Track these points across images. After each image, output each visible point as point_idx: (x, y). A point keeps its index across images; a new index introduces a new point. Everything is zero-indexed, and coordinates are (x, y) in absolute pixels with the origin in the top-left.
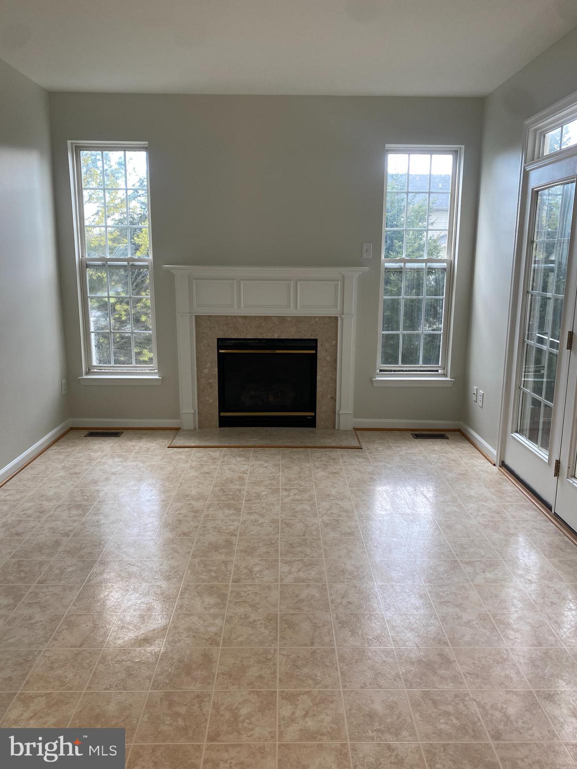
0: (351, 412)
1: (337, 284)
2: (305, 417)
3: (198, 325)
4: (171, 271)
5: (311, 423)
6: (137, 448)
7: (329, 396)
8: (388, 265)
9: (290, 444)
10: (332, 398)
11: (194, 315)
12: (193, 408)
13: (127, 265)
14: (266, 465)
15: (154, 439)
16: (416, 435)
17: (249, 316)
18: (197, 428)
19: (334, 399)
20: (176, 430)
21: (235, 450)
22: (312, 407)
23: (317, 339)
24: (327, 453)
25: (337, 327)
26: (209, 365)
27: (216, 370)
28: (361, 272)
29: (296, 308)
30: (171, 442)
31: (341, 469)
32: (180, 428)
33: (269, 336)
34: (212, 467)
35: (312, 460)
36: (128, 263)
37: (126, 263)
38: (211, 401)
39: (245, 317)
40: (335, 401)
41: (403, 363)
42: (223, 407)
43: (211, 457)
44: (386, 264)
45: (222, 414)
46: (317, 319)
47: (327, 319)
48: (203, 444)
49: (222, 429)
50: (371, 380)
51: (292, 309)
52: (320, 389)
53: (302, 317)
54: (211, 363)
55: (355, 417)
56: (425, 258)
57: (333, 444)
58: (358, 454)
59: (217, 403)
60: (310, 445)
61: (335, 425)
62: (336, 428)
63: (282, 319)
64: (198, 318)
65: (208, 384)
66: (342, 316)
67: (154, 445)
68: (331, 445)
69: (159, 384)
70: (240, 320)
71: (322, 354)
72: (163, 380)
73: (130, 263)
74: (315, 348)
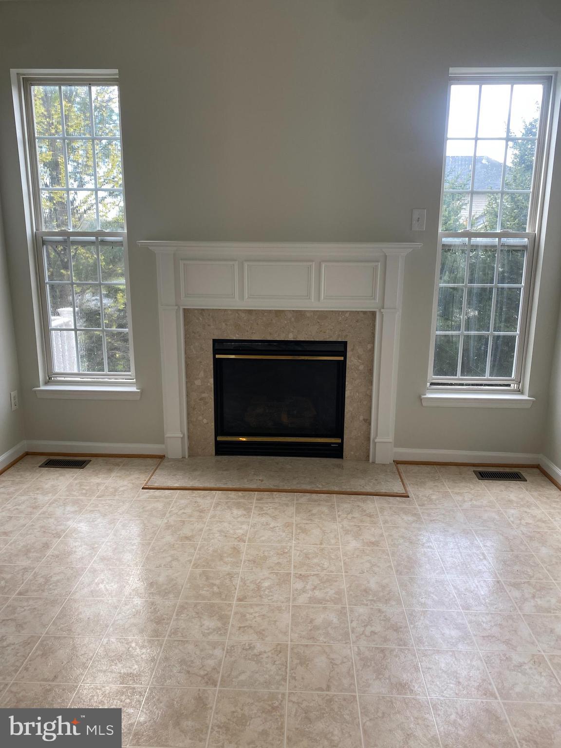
0: (391, 440)
1: (377, 266)
2: (329, 444)
3: (187, 321)
4: (150, 248)
5: (337, 452)
6: (102, 488)
7: (361, 418)
8: (446, 240)
9: (308, 487)
10: (365, 420)
11: (182, 308)
12: (181, 431)
13: (95, 241)
14: (273, 524)
15: (128, 473)
16: (480, 473)
17: (255, 310)
18: (187, 457)
19: (368, 421)
20: (158, 460)
21: (232, 494)
22: (339, 432)
23: (347, 342)
24: (360, 504)
25: (374, 326)
26: (202, 374)
27: (212, 381)
28: (412, 250)
29: (319, 299)
30: (149, 480)
31: (382, 535)
32: (164, 456)
33: (282, 337)
34: (198, 526)
35: (339, 516)
36: (97, 238)
37: (93, 238)
38: (205, 421)
39: (250, 312)
40: (370, 424)
41: (462, 374)
42: (220, 428)
43: (199, 506)
44: (444, 239)
45: (219, 439)
46: (347, 315)
47: (362, 315)
48: (190, 484)
49: (219, 458)
50: (420, 397)
51: (313, 301)
52: (349, 408)
53: (326, 311)
54: (205, 371)
55: (396, 446)
56: (498, 231)
57: (368, 489)
58: (404, 506)
59: (213, 424)
60: (336, 489)
61: (368, 456)
62: (371, 461)
63: (299, 315)
64: (186, 311)
65: (201, 399)
66: (382, 310)
67: (125, 483)
68: (363, 490)
69: (138, 398)
70: (243, 315)
71: (353, 361)
72: (142, 392)
73: (99, 238)
74: (344, 353)
